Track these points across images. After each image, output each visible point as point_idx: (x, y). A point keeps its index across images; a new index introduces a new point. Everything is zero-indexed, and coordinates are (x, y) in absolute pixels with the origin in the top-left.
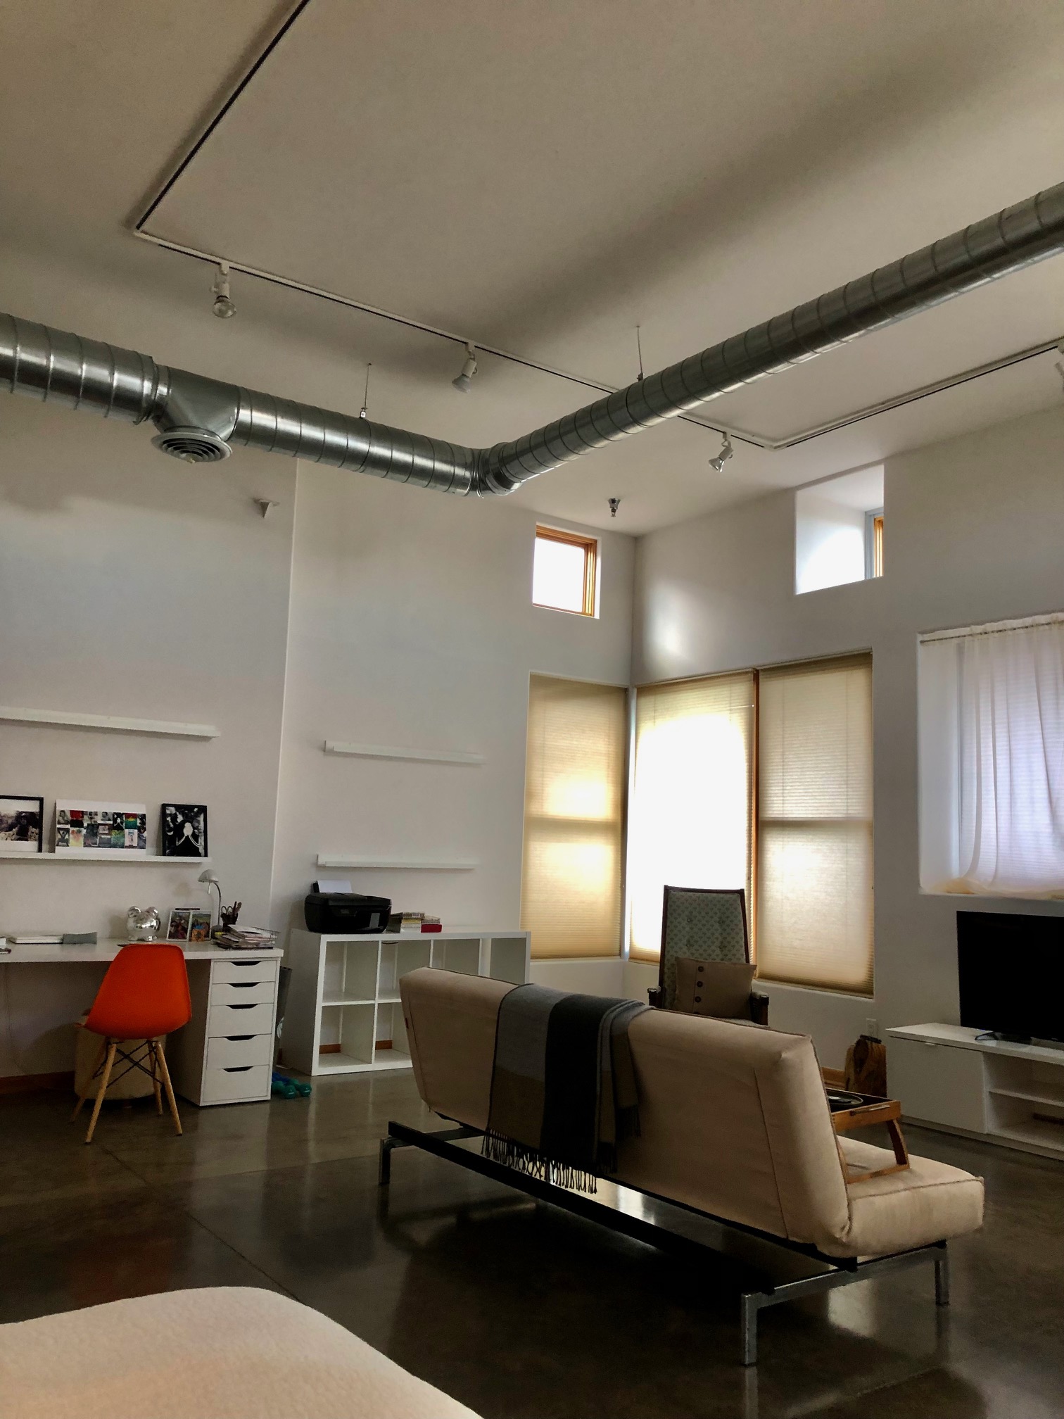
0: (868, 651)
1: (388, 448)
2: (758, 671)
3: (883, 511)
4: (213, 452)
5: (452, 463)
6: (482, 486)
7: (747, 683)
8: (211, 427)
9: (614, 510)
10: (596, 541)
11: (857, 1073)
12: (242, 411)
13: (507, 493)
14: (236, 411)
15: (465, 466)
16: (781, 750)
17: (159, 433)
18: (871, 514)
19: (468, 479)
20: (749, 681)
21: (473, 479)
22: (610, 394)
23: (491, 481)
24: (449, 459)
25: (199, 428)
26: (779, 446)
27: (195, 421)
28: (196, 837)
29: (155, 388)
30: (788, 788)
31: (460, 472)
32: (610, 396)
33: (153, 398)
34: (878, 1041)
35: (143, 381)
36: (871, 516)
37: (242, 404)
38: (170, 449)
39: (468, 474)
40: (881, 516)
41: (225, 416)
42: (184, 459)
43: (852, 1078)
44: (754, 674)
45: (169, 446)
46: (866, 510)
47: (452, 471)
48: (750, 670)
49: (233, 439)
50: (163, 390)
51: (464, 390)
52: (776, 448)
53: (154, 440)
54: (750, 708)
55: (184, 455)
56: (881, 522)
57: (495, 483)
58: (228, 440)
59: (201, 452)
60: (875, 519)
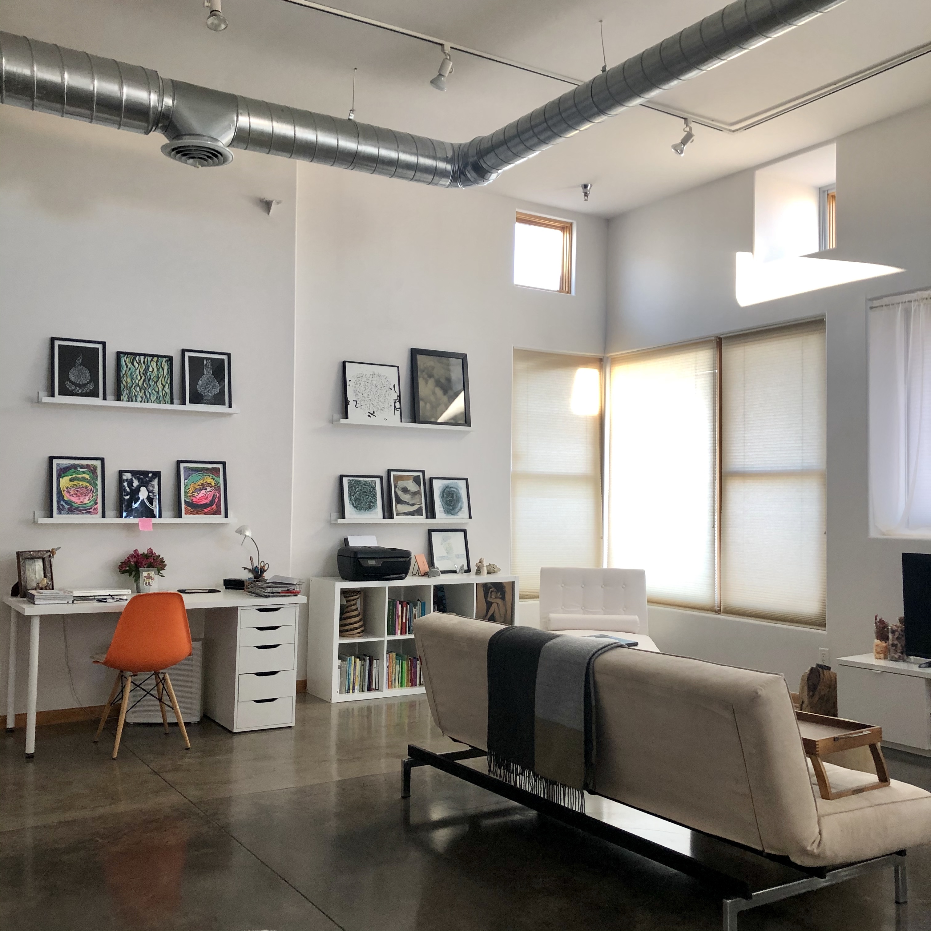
0: (822, 318)
1: (375, 146)
2: (720, 339)
3: (835, 186)
4: (216, 156)
5: (435, 158)
6: (462, 176)
7: (712, 350)
8: (213, 135)
9: (586, 195)
10: (571, 224)
11: (811, 697)
12: (240, 118)
13: (486, 184)
14: (235, 118)
15: (446, 160)
16: (743, 411)
17: (167, 141)
18: (826, 189)
19: (449, 172)
20: (714, 348)
21: (454, 172)
22: (577, 86)
23: (471, 174)
24: (431, 154)
25: (204, 136)
26: (737, 130)
27: (199, 130)
28: (151, 500)
29: (161, 101)
30: (749, 444)
31: (442, 165)
32: (576, 88)
33: (160, 109)
34: (829, 669)
35: (150, 93)
36: (824, 191)
37: (240, 111)
38: (179, 155)
39: (449, 167)
40: (833, 192)
41: (226, 123)
42: (191, 165)
43: (806, 701)
44: (717, 342)
45: (178, 153)
46: (820, 186)
47: (435, 165)
48: (713, 338)
49: (234, 143)
50: (168, 101)
51: (441, 89)
52: (734, 131)
53: (164, 148)
54: (714, 374)
55: (191, 161)
56: (833, 197)
57: (474, 174)
58: (231, 145)
59: (206, 158)
60: (828, 194)
